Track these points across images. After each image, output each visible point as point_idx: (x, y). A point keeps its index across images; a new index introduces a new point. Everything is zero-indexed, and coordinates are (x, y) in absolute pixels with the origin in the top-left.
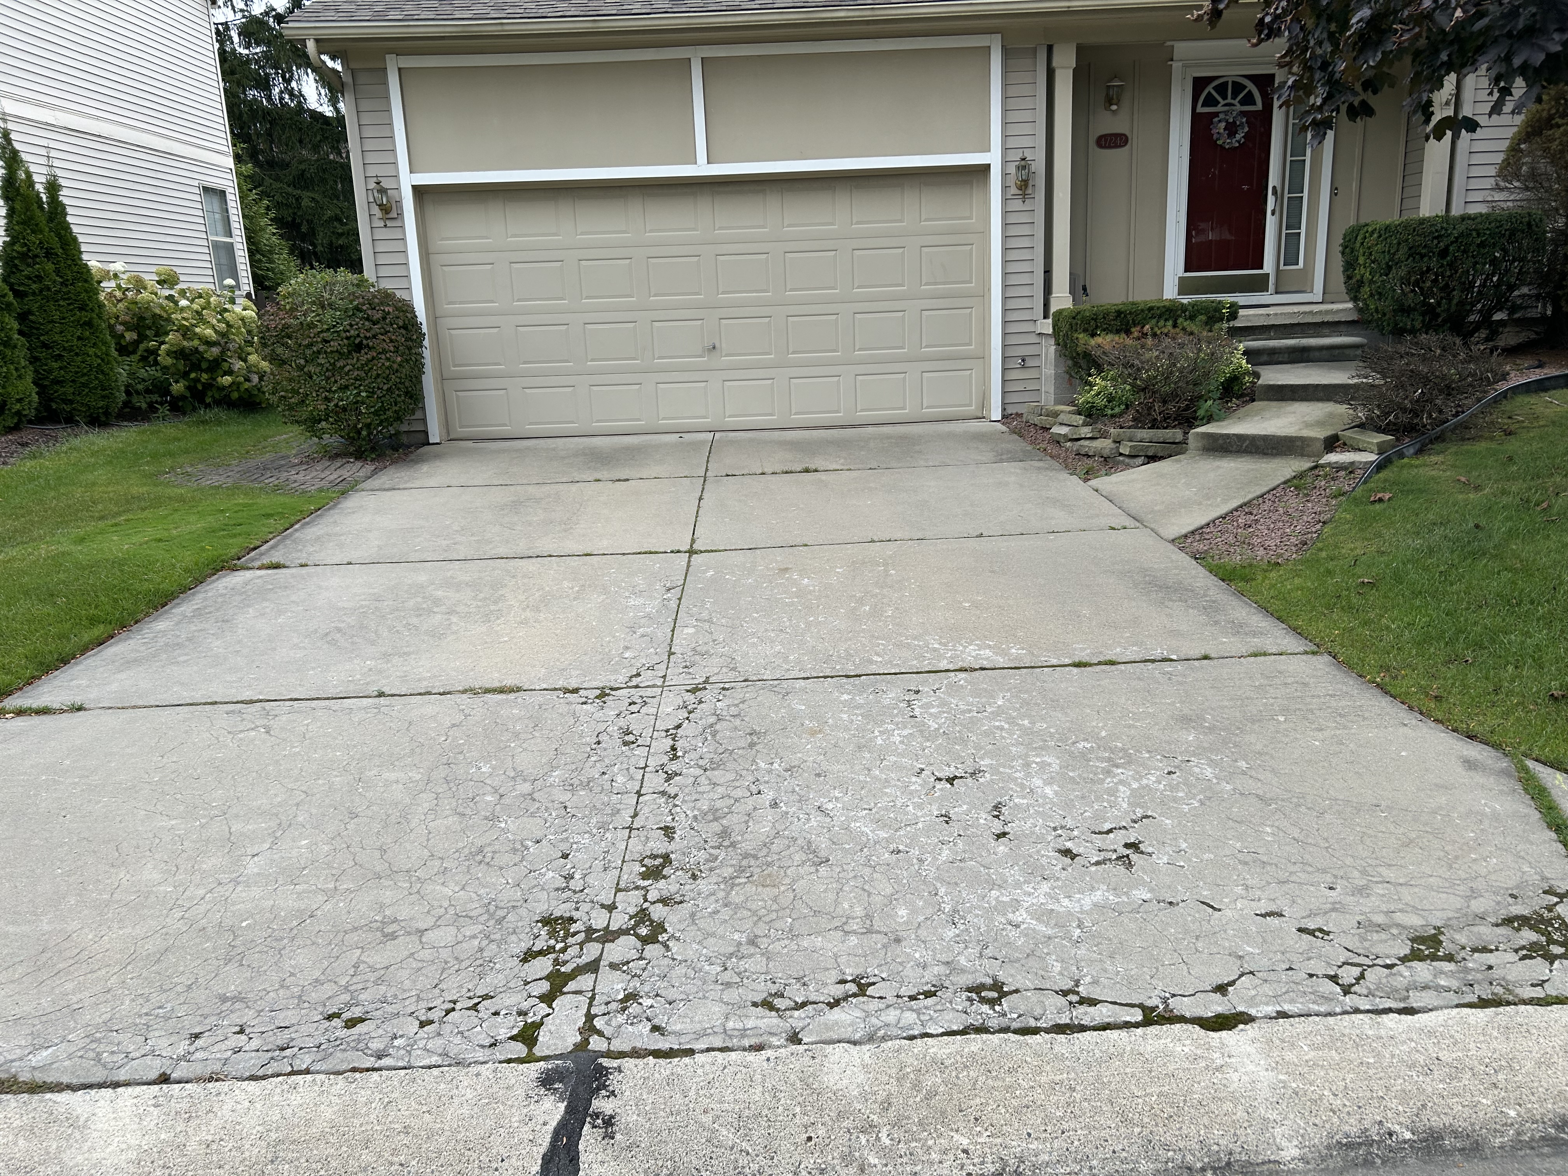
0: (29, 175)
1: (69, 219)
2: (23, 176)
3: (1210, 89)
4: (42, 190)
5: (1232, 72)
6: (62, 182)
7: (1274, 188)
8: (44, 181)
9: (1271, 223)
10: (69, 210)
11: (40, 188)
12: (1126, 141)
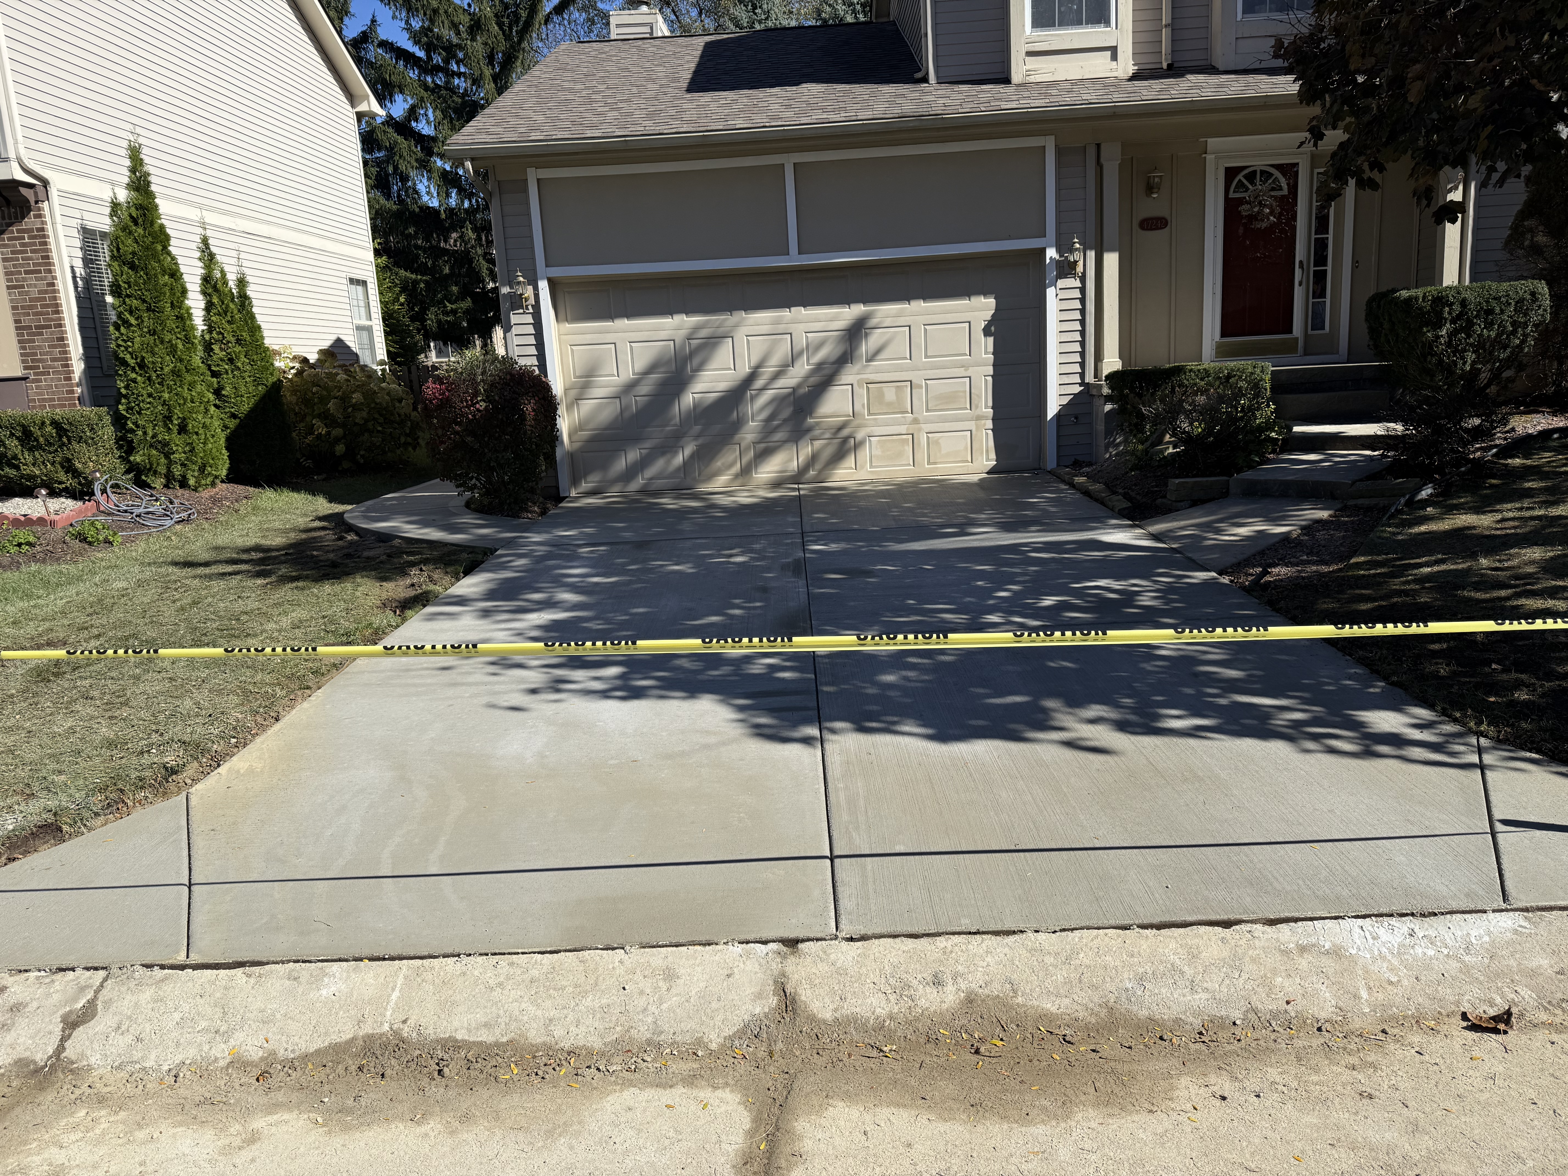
0: (223, 272)
1: (254, 310)
2: (219, 275)
3: (1240, 177)
4: (233, 286)
5: (1258, 163)
6: (248, 279)
7: (1301, 262)
8: (235, 278)
9: (1298, 293)
10: (254, 302)
11: (232, 284)
12: (1166, 225)
